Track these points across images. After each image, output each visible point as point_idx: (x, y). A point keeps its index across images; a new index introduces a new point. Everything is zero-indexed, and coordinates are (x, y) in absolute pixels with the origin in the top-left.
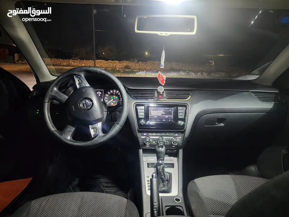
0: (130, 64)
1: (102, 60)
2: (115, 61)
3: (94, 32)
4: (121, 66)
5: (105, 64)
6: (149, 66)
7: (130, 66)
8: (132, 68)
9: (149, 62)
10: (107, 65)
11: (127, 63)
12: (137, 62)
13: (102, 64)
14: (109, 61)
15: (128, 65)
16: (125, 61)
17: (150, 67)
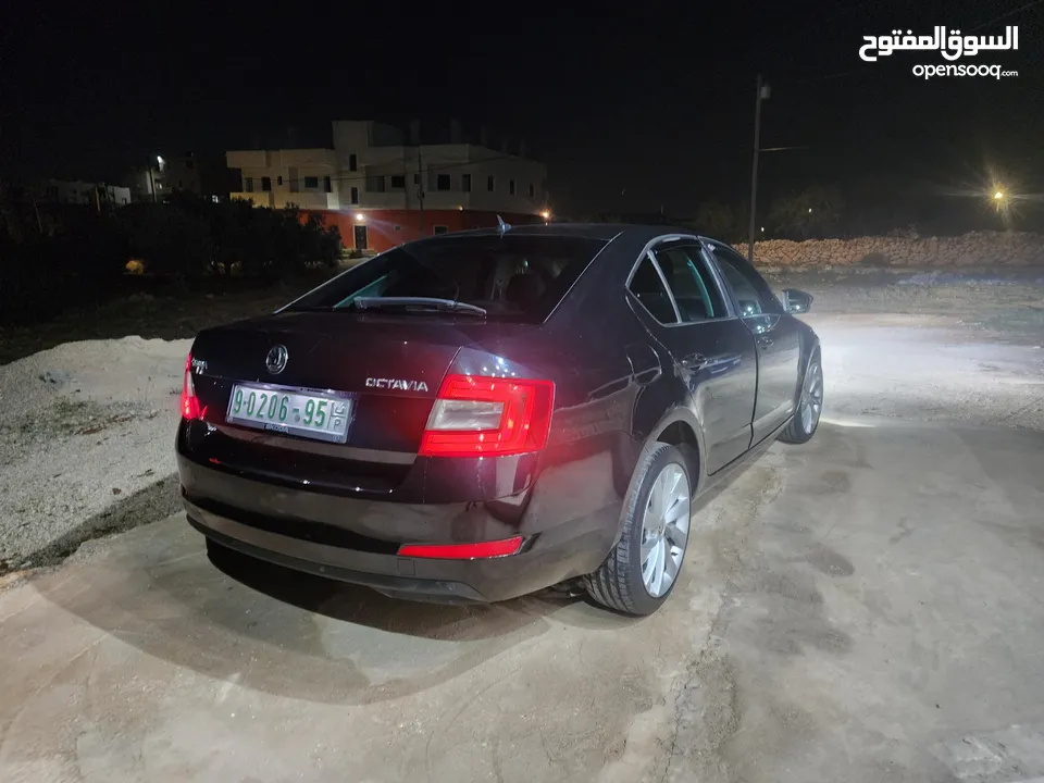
0: (886, 249)
1: (783, 242)
2: (827, 241)
3: (756, 155)
4: (849, 258)
5: (793, 251)
6: (968, 250)
7: (887, 255)
8: (894, 263)
9: (972, 238)
10: (799, 255)
11: (877, 243)
12: (916, 240)
13: (781, 255)
14: (809, 241)
15: (880, 251)
16: (867, 239)
17: (975, 252)
